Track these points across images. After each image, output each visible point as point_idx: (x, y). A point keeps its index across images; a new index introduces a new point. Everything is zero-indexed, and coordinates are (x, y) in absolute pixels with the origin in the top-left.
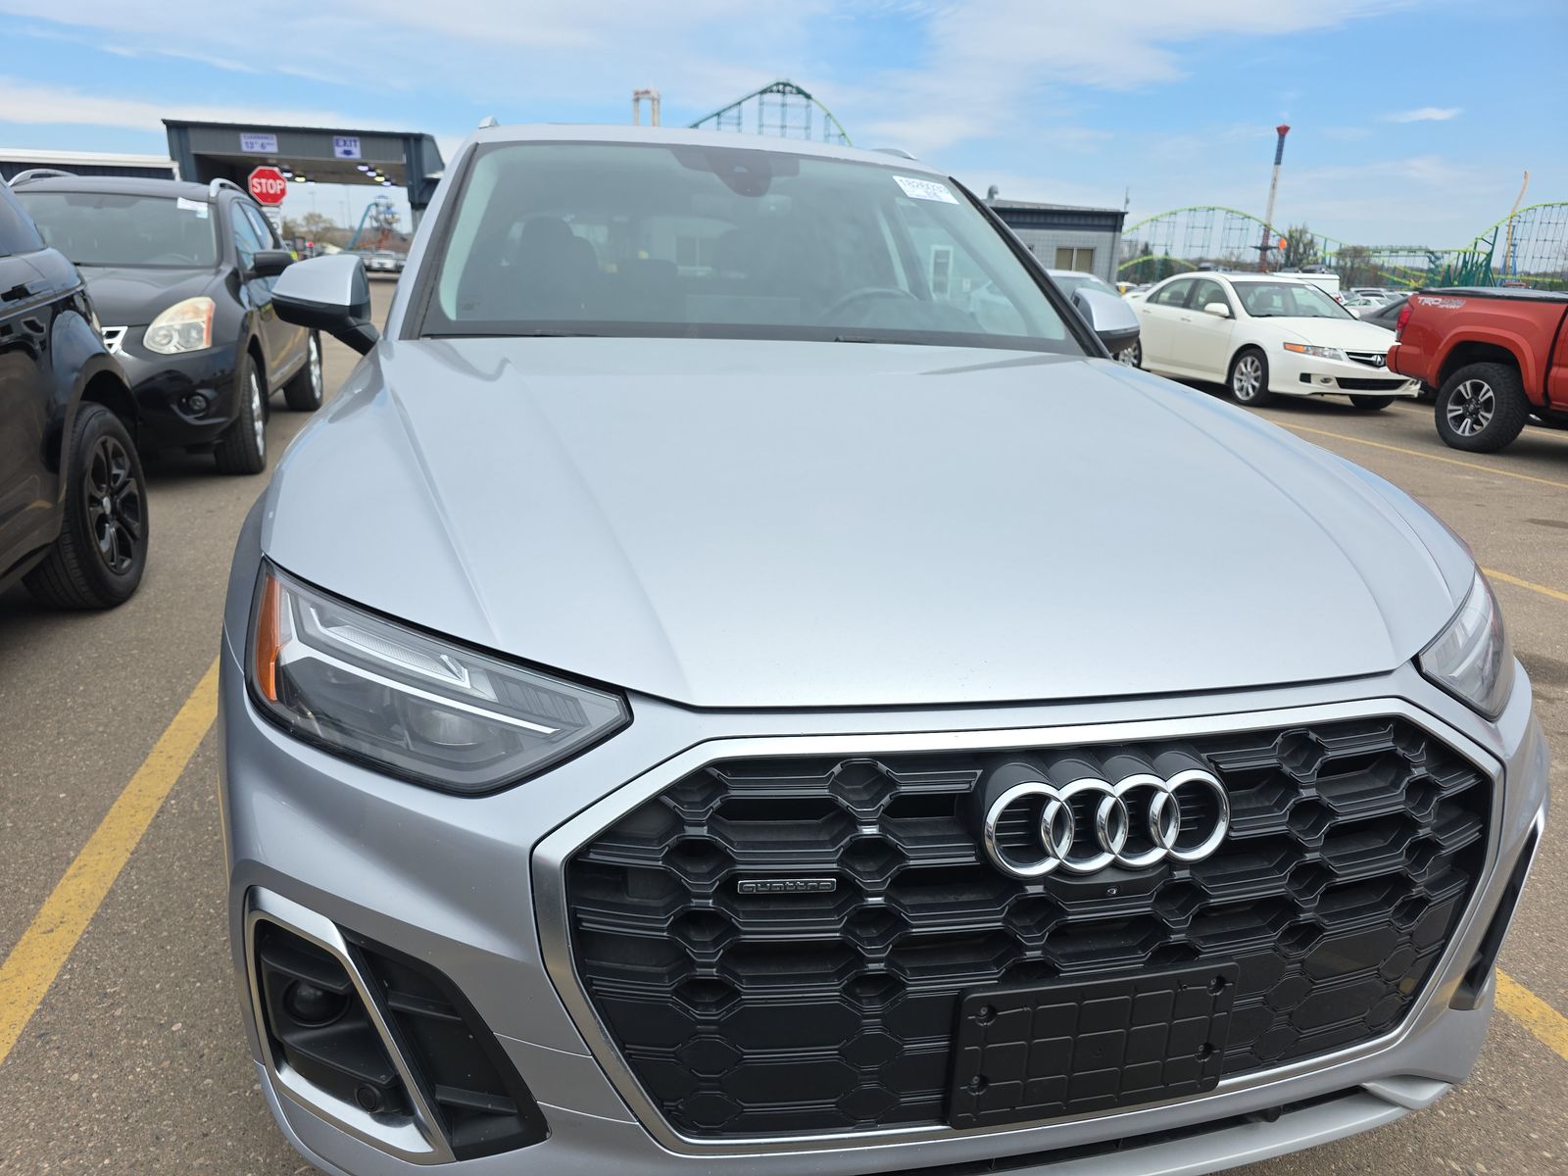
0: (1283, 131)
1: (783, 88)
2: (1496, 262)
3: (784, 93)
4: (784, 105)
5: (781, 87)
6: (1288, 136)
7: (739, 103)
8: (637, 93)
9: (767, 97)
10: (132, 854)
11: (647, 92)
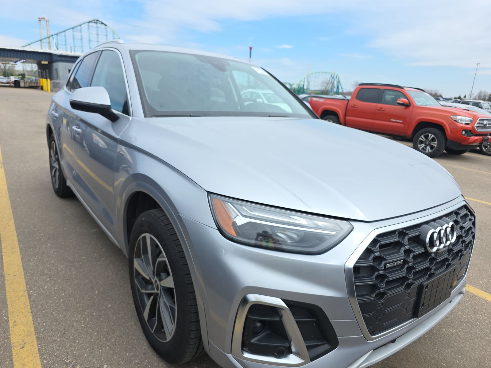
0: (251, 48)
1: (97, 21)
2: (305, 87)
3: (97, 23)
4: (97, 27)
5: (96, 21)
6: (252, 50)
7: (81, 25)
8: (39, 18)
9: (90, 24)
10: (32, 313)
11: (44, 18)
